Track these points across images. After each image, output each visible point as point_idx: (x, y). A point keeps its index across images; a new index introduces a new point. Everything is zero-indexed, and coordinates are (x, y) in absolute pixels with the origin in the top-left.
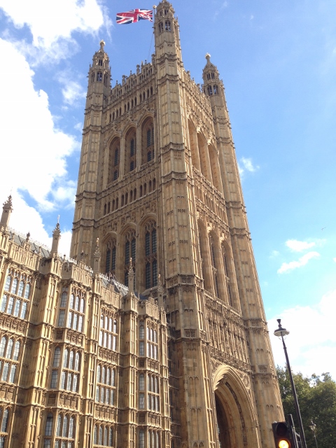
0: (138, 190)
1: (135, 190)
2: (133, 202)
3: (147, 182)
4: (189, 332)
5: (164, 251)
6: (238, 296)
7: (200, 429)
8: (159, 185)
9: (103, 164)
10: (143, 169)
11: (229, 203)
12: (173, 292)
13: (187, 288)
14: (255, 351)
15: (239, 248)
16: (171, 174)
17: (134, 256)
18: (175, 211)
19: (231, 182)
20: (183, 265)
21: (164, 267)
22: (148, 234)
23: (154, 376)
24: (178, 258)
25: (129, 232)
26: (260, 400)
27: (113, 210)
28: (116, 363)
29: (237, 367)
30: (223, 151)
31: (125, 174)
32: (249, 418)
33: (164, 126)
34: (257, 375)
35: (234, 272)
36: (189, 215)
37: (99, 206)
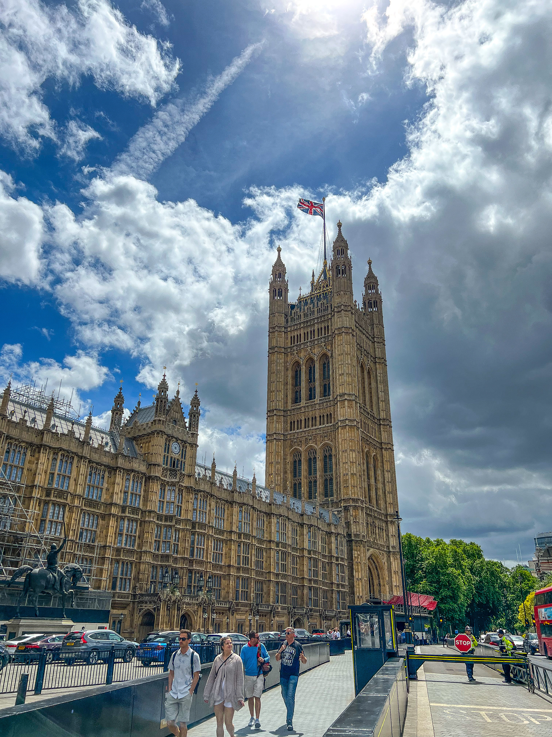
0: (318, 419)
1: (316, 418)
2: (314, 428)
3: (325, 415)
4: (356, 535)
5: (340, 477)
6: (382, 496)
7: (361, 590)
8: (335, 421)
9: (287, 383)
10: (321, 402)
11: (380, 420)
12: (346, 509)
13: (355, 508)
14: (390, 536)
15: (385, 459)
16: (346, 419)
17: (315, 470)
18: (348, 450)
19: (382, 401)
20: (353, 491)
21: (340, 489)
22: (325, 456)
23: (342, 565)
24: (350, 485)
25: (312, 451)
26: (391, 567)
27: (298, 429)
28: (327, 561)
29: (379, 549)
30: (378, 371)
31: (306, 400)
32: (383, 579)
33: (340, 375)
34: (390, 552)
35: (380, 478)
36: (357, 454)
37: (285, 422)
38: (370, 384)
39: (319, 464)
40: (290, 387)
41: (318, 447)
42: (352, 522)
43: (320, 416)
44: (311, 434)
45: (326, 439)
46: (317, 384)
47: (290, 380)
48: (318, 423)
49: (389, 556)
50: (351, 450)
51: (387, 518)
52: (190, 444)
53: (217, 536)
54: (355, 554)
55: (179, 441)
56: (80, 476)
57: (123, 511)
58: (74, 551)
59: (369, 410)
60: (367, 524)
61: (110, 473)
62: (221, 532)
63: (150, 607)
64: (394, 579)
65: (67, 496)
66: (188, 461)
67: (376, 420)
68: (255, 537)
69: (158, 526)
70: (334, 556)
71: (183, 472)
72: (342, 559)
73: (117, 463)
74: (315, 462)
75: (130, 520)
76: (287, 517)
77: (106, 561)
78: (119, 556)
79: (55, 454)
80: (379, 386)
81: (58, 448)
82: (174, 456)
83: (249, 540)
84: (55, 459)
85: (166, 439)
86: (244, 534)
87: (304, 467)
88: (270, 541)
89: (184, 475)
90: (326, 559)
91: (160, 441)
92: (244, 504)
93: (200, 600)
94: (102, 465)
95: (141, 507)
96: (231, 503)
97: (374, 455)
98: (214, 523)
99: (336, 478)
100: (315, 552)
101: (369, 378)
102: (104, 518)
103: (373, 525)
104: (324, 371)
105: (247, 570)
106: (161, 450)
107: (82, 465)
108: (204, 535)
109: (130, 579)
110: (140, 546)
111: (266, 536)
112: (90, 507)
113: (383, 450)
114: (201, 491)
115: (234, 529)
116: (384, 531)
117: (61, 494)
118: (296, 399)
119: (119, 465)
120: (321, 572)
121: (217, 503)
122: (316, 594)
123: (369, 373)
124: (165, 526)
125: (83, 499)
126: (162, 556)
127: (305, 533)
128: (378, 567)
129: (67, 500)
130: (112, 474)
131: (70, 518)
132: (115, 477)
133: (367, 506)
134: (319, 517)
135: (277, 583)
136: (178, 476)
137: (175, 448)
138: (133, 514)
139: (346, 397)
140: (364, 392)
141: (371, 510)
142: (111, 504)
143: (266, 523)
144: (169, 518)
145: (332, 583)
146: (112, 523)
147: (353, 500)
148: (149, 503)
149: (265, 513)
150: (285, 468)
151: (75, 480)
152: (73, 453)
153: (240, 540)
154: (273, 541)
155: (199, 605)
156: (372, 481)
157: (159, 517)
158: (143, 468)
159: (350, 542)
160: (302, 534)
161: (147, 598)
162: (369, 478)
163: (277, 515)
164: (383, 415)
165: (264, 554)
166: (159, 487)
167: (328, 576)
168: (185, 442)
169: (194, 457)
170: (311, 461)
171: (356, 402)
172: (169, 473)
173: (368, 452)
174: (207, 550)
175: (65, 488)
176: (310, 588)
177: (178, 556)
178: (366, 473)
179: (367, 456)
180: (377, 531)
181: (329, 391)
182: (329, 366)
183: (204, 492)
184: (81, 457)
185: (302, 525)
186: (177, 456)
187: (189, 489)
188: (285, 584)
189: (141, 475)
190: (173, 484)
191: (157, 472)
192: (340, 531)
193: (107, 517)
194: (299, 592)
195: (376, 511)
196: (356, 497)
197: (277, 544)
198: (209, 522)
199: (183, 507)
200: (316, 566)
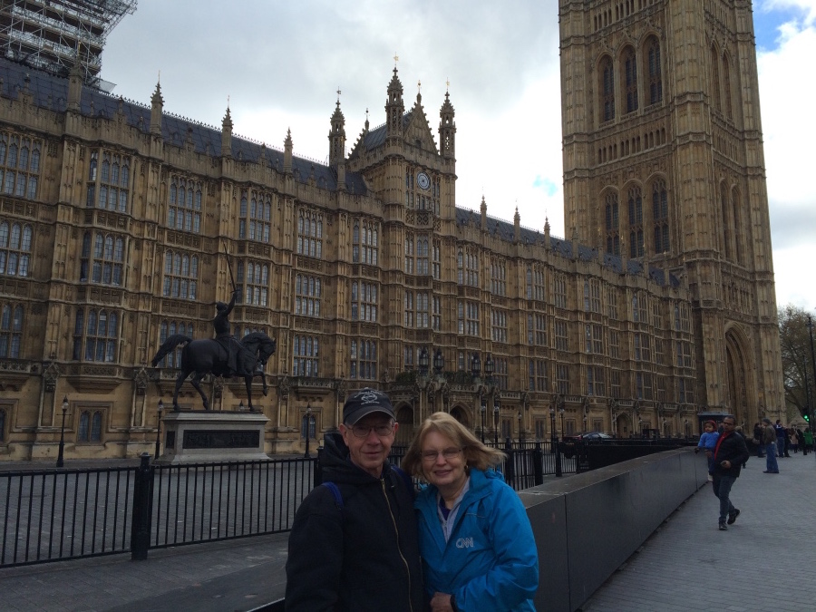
0: (642, 140)
1: (639, 138)
2: (636, 154)
3: (654, 131)
4: (707, 302)
5: (679, 222)
6: (746, 247)
7: (715, 376)
8: (669, 137)
9: (591, 93)
10: (647, 113)
11: (743, 132)
12: (691, 265)
13: (705, 263)
14: (759, 303)
15: (751, 192)
16: (688, 134)
17: (640, 217)
18: (693, 180)
19: (747, 102)
20: (701, 240)
21: (680, 238)
22: (655, 194)
23: (687, 344)
24: (696, 233)
25: (633, 188)
26: (760, 346)
27: (611, 159)
28: (662, 338)
29: (742, 321)
30: (741, 55)
31: (623, 114)
32: (748, 361)
33: (678, 64)
34: (759, 324)
35: (744, 222)
36: (708, 184)
37: (592, 151)
38: (727, 77)
39: (646, 207)
40: (596, 96)
41: (643, 182)
42: (700, 284)
43: (646, 136)
44: (631, 163)
45: (656, 168)
46: (640, 86)
47: (595, 86)
48: (642, 145)
49: (758, 331)
50: (697, 180)
51: (754, 277)
52: (443, 174)
53: (496, 305)
54: (705, 327)
55: (427, 171)
56: (285, 223)
57: (355, 272)
58: (291, 326)
59: (725, 118)
60: (724, 286)
61: (329, 219)
62: (503, 300)
63: (406, 399)
64: (765, 362)
65: (269, 251)
66: (443, 201)
67: (737, 134)
68: (553, 306)
69: (408, 291)
70: (673, 331)
71: (438, 216)
72: (686, 335)
73: (338, 203)
74: (639, 205)
75: (365, 282)
76: (600, 278)
77: (338, 340)
78: (356, 332)
79: (244, 191)
80: (743, 79)
81: (246, 183)
82: (421, 192)
83: (544, 309)
84: (243, 199)
85: (408, 169)
86: (537, 302)
87: (622, 212)
88: (576, 312)
89: (439, 220)
90: (661, 335)
91: (398, 170)
92: (534, 260)
93: (476, 390)
94: (315, 207)
95: (380, 266)
96: (515, 260)
97: (734, 187)
98: (490, 287)
99: (674, 224)
100: (644, 326)
101: (726, 67)
102: (329, 282)
103: (733, 288)
104: (651, 63)
105: (544, 351)
106: (401, 184)
107: (286, 208)
108: (477, 302)
109: (374, 364)
110: (384, 319)
111: (570, 306)
112: (306, 266)
113: (749, 179)
114: (466, 242)
115: (521, 295)
116: (750, 296)
117: (261, 247)
118: (607, 115)
119: (341, 207)
120: (654, 354)
121: (492, 260)
122: (648, 383)
123: (725, 59)
124: (418, 291)
125: (294, 255)
126: (419, 332)
127: (628, 300)
128: (740, 346)
129: (269, 257)
130: (334, 219)
131: (279, 282)
132: (338, 225)
133: (724, 260)
134: (648, 277)
135: (590, 368)
136: (431, 221)
137: (422, 179)
138: (370, 275)
139: (689, 98)
140: (718, 91)
141: (729, 266)
142: (336, 262)
143: (568, 287)
144: (424, 280)
145: (672, 368)
146: (340, 287)
147: (702, 253)
148: (391, 260)
149: (567, 273)
150: (594, 218)
151: (279, 229)
152: (269, 188)
153: (530, 310)
154: (581, 312)
155: (477, 395)
156: (731, 225)
157: (409, 279)
158: (377, 211)
159: (697, 310)
160: (625, 302)
161: (401, 388)
162: (725, 221)
163: (584, 275)
164: (748, 125)
165: (569, 329)
166: (404, 237)
167: (665, 359)
168: (437, 172)
169: (451, 194)
170: (634, 204)
171: (706, 105)
172: (416, 217)
173: (724, 183)
174: (484, 325)
175: (265, 241)
176: (639, 374)
177: (442, 332)
178: (721, 214)
179: (723, 189)
180: (739, 297)
181: (660, 93)
182: (658, 55)
183: (472, 243)
184: (283, 196)
185: (623, 289)
186: (426, 193)
187: (449, 240)
188: (601, 369)
189: (374, 221)
190: (424, 233)
191: (400, 217)
192: (683, 295)
193: (332, 281)
194: (623, 379)
195: (737, 268)
196: (706, 248)
197: (587, 316)
198: (483, 286)
199: (443, 266)
200: (647, 344)
